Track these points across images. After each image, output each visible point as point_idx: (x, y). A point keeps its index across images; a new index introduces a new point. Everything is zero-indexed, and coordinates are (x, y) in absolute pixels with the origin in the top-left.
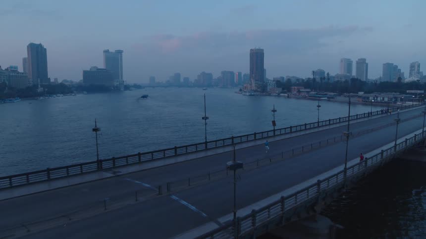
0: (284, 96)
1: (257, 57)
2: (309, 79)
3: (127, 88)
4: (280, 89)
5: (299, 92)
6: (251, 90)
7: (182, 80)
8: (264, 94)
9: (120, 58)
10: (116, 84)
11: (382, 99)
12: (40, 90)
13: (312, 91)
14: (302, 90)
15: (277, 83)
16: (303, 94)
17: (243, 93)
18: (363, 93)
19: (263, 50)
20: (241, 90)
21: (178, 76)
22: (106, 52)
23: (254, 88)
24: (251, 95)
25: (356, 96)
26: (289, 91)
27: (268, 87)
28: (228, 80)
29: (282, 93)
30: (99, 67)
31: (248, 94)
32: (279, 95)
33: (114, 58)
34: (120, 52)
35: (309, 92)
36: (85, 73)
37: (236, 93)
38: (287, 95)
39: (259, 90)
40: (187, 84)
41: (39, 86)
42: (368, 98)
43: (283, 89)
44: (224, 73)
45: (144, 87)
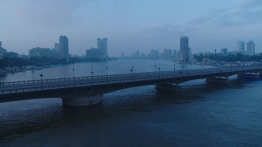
0: (198, 64)
1: (184, 41)
2: (213, 54)
3: (109, 59)
4: (196, 60)
5: (206, 61)
6: (180, 60)
7: (140, 55)
8: (187, 62)
9: (106, 43)
10: (104, 57)
11: (247, 64)
12: (68, 60)
13: (213, 61)
14: (208, 60)
15: (194, 57)
16: (208, 62)
17: (175, 62)
18: (239, 61)
19: (188, 37)
20: (174, 61)
21: (138, 52)
22: (99, 39)
23: (182, 59)
24: (180, 63)
25: (235, 63)
26: (201, 61)
27: (190, 59)
28: (168, 55)
29: (197, 62)
30: (95, 48)
31: (178, 62)
32: (195, 63)
33: (103, 43)
34: (106, 39)
35: (212, 61)
36: (87, 51)
37: (172, 62)
38: (199, 63)
39: (185, 60)
40: (143, 57)
41: (67, 59)
42: (240, 64)
43: (198, 60)
44: (165, 50)
45: (118, 59)
